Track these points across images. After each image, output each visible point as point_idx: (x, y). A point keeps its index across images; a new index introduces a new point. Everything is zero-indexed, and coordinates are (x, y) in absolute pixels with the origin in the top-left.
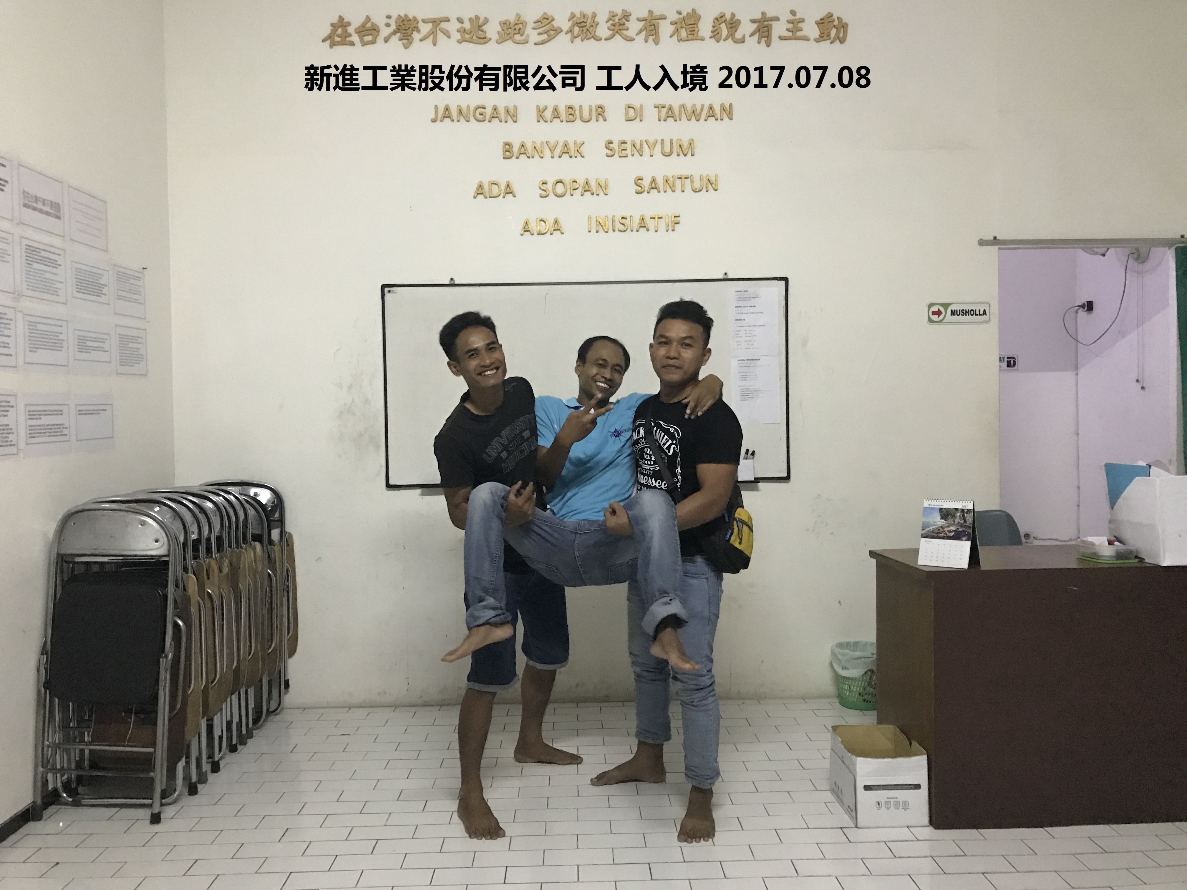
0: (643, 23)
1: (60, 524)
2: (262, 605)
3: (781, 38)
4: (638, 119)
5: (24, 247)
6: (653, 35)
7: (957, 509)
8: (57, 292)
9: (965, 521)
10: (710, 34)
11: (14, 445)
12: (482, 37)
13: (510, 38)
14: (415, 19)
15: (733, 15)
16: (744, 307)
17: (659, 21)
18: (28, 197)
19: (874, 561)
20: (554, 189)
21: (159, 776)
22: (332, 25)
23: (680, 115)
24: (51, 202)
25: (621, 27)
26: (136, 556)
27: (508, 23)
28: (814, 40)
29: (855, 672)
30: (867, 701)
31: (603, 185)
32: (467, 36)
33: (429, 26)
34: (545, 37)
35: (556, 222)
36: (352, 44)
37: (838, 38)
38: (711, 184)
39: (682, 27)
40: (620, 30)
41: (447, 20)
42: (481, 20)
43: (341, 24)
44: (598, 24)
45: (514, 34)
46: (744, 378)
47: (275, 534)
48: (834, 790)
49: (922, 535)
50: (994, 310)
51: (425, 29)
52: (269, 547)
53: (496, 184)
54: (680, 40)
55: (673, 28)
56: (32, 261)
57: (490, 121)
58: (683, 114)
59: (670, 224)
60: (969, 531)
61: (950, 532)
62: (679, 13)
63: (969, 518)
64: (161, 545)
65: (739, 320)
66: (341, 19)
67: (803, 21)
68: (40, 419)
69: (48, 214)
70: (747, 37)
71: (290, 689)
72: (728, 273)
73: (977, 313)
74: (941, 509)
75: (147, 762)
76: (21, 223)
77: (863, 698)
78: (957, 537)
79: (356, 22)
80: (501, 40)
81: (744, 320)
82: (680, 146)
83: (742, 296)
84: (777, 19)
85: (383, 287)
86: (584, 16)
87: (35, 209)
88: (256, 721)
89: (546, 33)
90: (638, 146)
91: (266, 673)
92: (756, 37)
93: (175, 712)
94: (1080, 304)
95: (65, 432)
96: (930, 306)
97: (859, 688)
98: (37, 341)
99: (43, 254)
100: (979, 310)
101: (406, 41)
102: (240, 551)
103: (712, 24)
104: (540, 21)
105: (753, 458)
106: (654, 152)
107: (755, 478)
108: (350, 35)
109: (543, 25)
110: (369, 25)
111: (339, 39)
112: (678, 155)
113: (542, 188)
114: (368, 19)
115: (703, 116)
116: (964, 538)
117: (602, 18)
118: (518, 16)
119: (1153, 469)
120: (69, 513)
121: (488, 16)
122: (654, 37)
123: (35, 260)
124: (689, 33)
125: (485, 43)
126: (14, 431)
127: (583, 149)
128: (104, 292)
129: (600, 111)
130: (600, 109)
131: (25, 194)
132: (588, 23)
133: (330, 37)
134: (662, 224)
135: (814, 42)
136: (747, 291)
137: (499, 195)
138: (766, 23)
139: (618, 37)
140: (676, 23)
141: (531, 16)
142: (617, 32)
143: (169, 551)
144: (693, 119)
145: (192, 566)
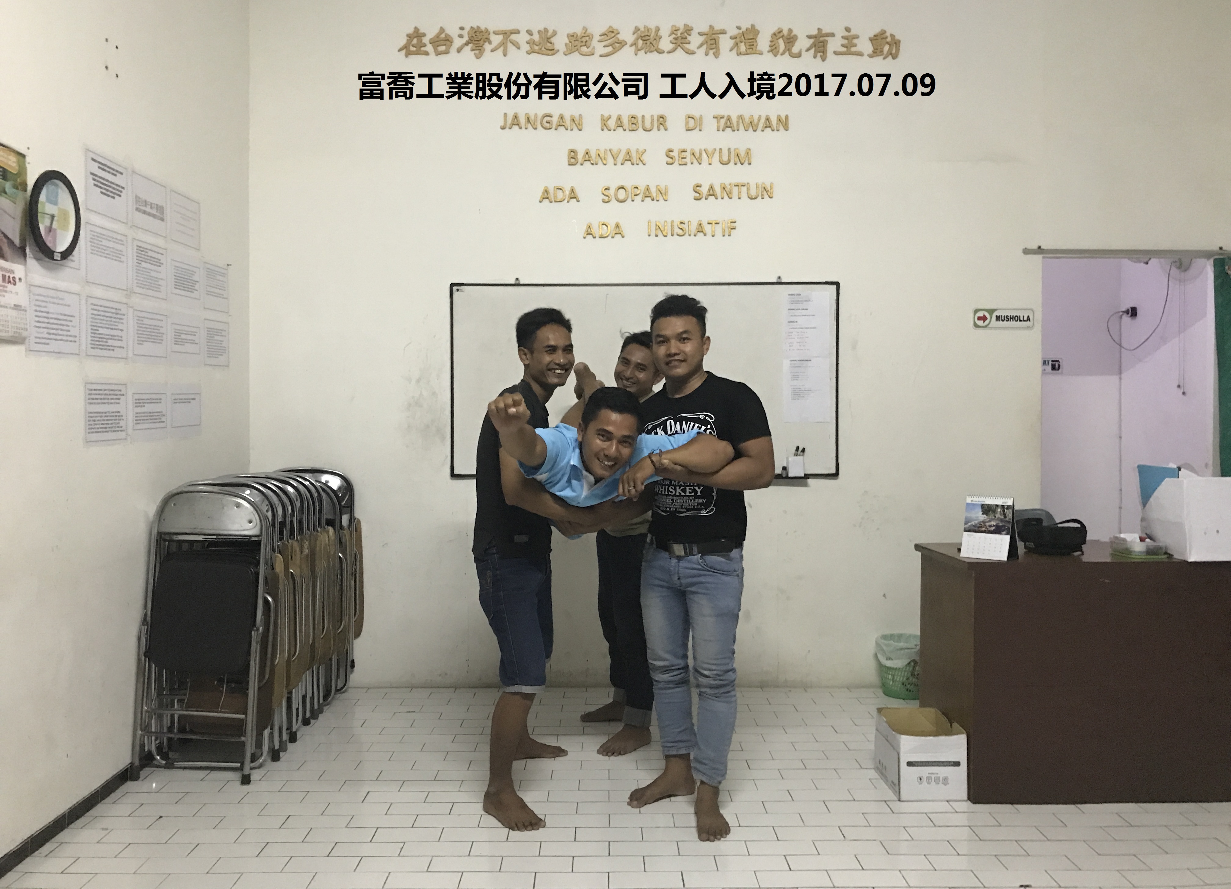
0: (705, 36)
1: (161, 505)
2: (334, 586)
3: (836, 53)
4: (698, 129)
5: (135, 248)
6: (714, 49)
7: (997, 506)
8: (159, 288)
9: (1005, 517)
10: (768, 49)
11: (124, 431)
12: (550, 48)
13: (577, 50)
14: (487, 31)
15: (790, 31)
16: (797, 309)
17: (719, 35)
18: (139, 202)
19: (919, 554)
20: (616, 195)
21: (249, 740)
22: (408, 35)
23: (738, 124)
24: (157, 205)
25: (683, 41)
26: (231, 535)
27: (575, 36)
28: (868, 55)
29: (899, 663)
30: (910, 691)
31: (663, 192)
32: (536, 48)
33: (500, 38)
34: (610, 49)
35: (617, 226)
36: (426, 53)
37: (891, 54)
38: (767, 192)
39: (742, 42)
40: (682, 43)
41: (518, 32)
42: (550, 32)
43: (417, 34)
44: (660, 38)
45: (581, 46)
46: (795, 377)
47: (345, 519)
48: (878, 768)
49: (965, 528)
50: (1038, 316)
51: (496, 39)
52: (341, 531)
53: (561, 189)
54: (740, 54)
55: (732, 42)
56: (141, 261)
57: (556, 129)
58: (741, 125)
59: (727, 230)
60: (1009, 525)
61: (990, 526)
62: (739, 28)
63: (1009, 514)
64: (255, 525)
65: (792, 322)
66: (416, 29)
67: (857, 37)
68: (144, 406)
69: (154, 216)
70: (803, 53)
71: (355, 668)
72: (782, 277)
73: (1022, 319)
74: (982, 505)
75: (239, 727)
76: (134, 226)
77: (906, 687)
78: (998, 531)
79: (431, 33)
80: (569, 52)
81: (796, 322)
82: (738, 155)
83: (795, 299)
84: (832, 35)
85: (452, 285)
86: (648, 30)
87: (145, 212)
88: (326, 697)
89: (611, 45)
90: (697, 155)
91: (336, 653)
92: (812, 51)
93: (264, 681)
94: (1124, 310)
95: (163, 419)
96: (976, 311)
97: (901, 678)
98: (144, 334)
99: (150, 253)
100: (1023, 316)
101: (477, 52)
102: (316, 535)
103: (770, 39)
104: (606, 34)
105: (803, 455)
106: (713, 161)
107: (805, 475)
108: (425, 46)
109: (609, 38)
110: (443, 36)
111: (414, 49)
112: (735, 164)
113: (605, 193)
114: (442, 30)
115: (761, 125)
116: (1004, 533)
117: (665, 32)
118: (585, 29)
119: (1183, 472)
120: (170, 494)
121: (556, 29)
122: (714, 50)
123: (144, 260)
124: (748, 47)
125: (553, 55)
126: (124, 417)
127: (645, 158)
128: (196, 288)
129: (662, 121)
130: (661, 119)
131: (137, 199)
132: (651, 37)
133: (405, 47)
134: (719, 229)
135: (868, 58)
136: (800, 295)
137: (564, 200)
138: (822, 39)
139: (679, 49)
140: (736, 38)
141: (597, 29)
142: (679, 46)
143: (261, 532)
144: (751, 129)
145: (278, 547)
